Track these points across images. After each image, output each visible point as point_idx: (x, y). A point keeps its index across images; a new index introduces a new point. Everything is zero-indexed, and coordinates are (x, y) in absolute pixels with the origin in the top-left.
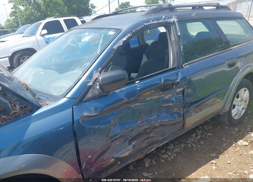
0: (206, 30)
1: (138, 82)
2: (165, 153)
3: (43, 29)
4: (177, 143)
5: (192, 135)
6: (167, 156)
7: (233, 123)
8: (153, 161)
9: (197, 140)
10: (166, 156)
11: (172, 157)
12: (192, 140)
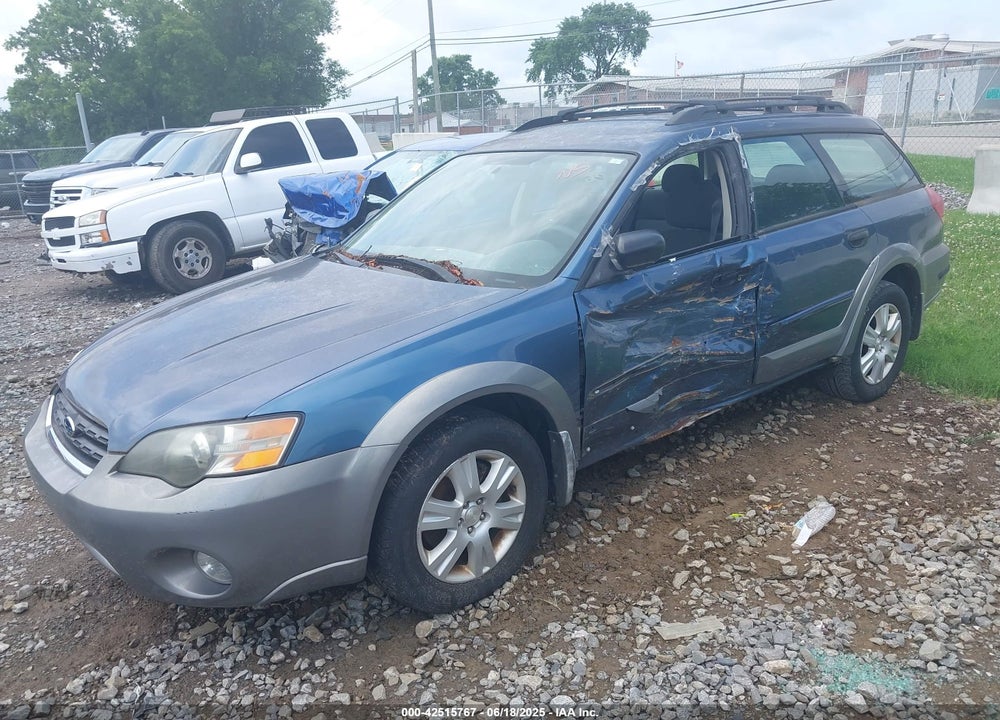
0: (796, 160)
1: (674, 259)
2: (708, 448)
3: (244, 150)
4: (731, 432)
5: (766, 419)
6: (714, 453)
7: (864, 395)
8: (682, 461)
9: (779, 427)
10: (709, 454)
11: (726, 454)
12: (768, 427)
